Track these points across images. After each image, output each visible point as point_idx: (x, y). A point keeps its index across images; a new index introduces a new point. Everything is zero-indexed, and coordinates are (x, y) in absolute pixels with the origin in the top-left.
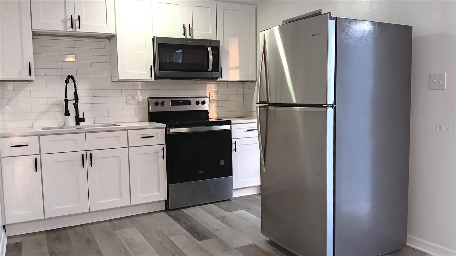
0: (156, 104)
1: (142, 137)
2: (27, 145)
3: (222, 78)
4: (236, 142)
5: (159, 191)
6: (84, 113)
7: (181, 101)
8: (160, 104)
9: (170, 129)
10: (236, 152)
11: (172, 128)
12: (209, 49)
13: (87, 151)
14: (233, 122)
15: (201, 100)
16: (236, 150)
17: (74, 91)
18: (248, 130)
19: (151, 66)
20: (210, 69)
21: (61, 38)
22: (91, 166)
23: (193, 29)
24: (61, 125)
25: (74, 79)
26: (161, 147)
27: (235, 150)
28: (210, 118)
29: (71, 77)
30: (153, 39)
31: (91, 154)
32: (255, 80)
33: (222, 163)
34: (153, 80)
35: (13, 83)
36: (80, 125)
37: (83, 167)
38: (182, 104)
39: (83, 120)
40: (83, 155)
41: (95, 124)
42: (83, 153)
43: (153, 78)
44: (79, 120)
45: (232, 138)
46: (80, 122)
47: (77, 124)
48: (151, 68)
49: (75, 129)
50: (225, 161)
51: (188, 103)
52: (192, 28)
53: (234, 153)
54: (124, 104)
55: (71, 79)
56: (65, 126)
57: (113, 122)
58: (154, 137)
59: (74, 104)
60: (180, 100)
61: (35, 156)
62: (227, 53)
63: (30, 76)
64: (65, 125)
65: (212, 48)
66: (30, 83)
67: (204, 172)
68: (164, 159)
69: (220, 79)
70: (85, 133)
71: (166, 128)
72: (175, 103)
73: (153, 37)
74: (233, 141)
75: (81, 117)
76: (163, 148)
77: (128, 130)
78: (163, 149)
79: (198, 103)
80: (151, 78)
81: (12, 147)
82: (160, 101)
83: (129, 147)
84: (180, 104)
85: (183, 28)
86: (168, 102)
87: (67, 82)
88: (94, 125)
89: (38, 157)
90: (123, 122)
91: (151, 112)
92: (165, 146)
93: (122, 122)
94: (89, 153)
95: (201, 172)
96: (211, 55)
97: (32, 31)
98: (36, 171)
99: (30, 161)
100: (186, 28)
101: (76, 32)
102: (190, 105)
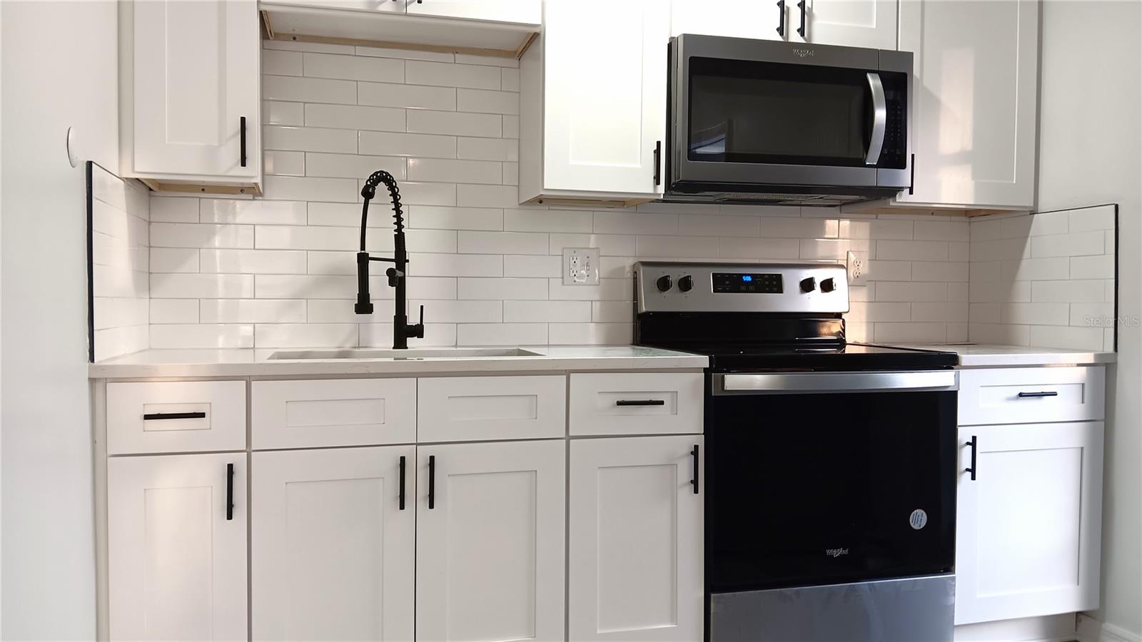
0: (664, 284)
1: (619, 403)
2: (202, 415)
3: (911, 193)
4: (974, 438)
5: (673, 618)
6: (422, 307)
7: (749, 279)
8: (675, 287)
9: (723, 377)
10: (973, 478)
11: (729, 372)
12: (874, 82)
13: (417, 444)
14: (966, 358)
15: (819, 275)
16: (973, 471)
17: (395, 231)
18: (1021, 395)
19: (659, 143)
20: (874, 156)
21: (360, 50)
22: (431, 506)
23: (814, 11)
24: (347, 347)
25: (396, 187)
26: (686, 444)
27: (969, 474)
28: (848, 342)
29: (382, 177)
30: (670, 46)
31: (432, 458)
32: (1032, 205)
33: (919, 519)
34: (662, 197)
35: (200, 198)
36: (407, 348)
37: (402, 507)
38: (752, 288)
39: (418, 331)
40: (403, 459)
41: (456, 346)
42: (403, 451)
43: (661, 189)
44: (404, 332)
45: (958, 424)
46: (408, 339)
47: (400, 343)
48: (657, 152)
49: (392, 360)
50: (927, 514)
51: (774, 284)
52: (811, 9)
53: (963, 482)
54: (556, 283)
55: (382, 186)
56: (361, 350)
57: (513, 342)
58: (661, 403)
59: (390, 272)
60: (746, 275)
61: (230, 459)
62: (934, 103)
63: (243, 164)
64: (359, 347)
65: (887, 78)
66: (254, 199)
67: (846, 552)
68: (696, 491)
69: (904, 198)
70: (417, 375)
71: (707, 372)
72: (727, 282)
73: (672, 38)
74: (963, 435)
75: (413, 320)
76: (696, 447)
77: (568, 373)
78: (695, 452)
79: (807, 286)
80: (655, 188)
81: (147, 417)
82: (675, 275)
83: (569, 438)
84: (743, 288)
85: (778, 10)
86: (702, 281)
87: (368, 194)
88: (454, 349)
89: (239, 461)
90: (548, 346)
91: (644, 313)
92: (701, 441)
93: (547, 343)
94: (425, 453)
95: (836, 553)
96: (880, 106)
97: (261, 12)
98: (230, 517)
99: (209, 474)
100: (788, 8)
101: (406, 14)
102: (782, 292)
